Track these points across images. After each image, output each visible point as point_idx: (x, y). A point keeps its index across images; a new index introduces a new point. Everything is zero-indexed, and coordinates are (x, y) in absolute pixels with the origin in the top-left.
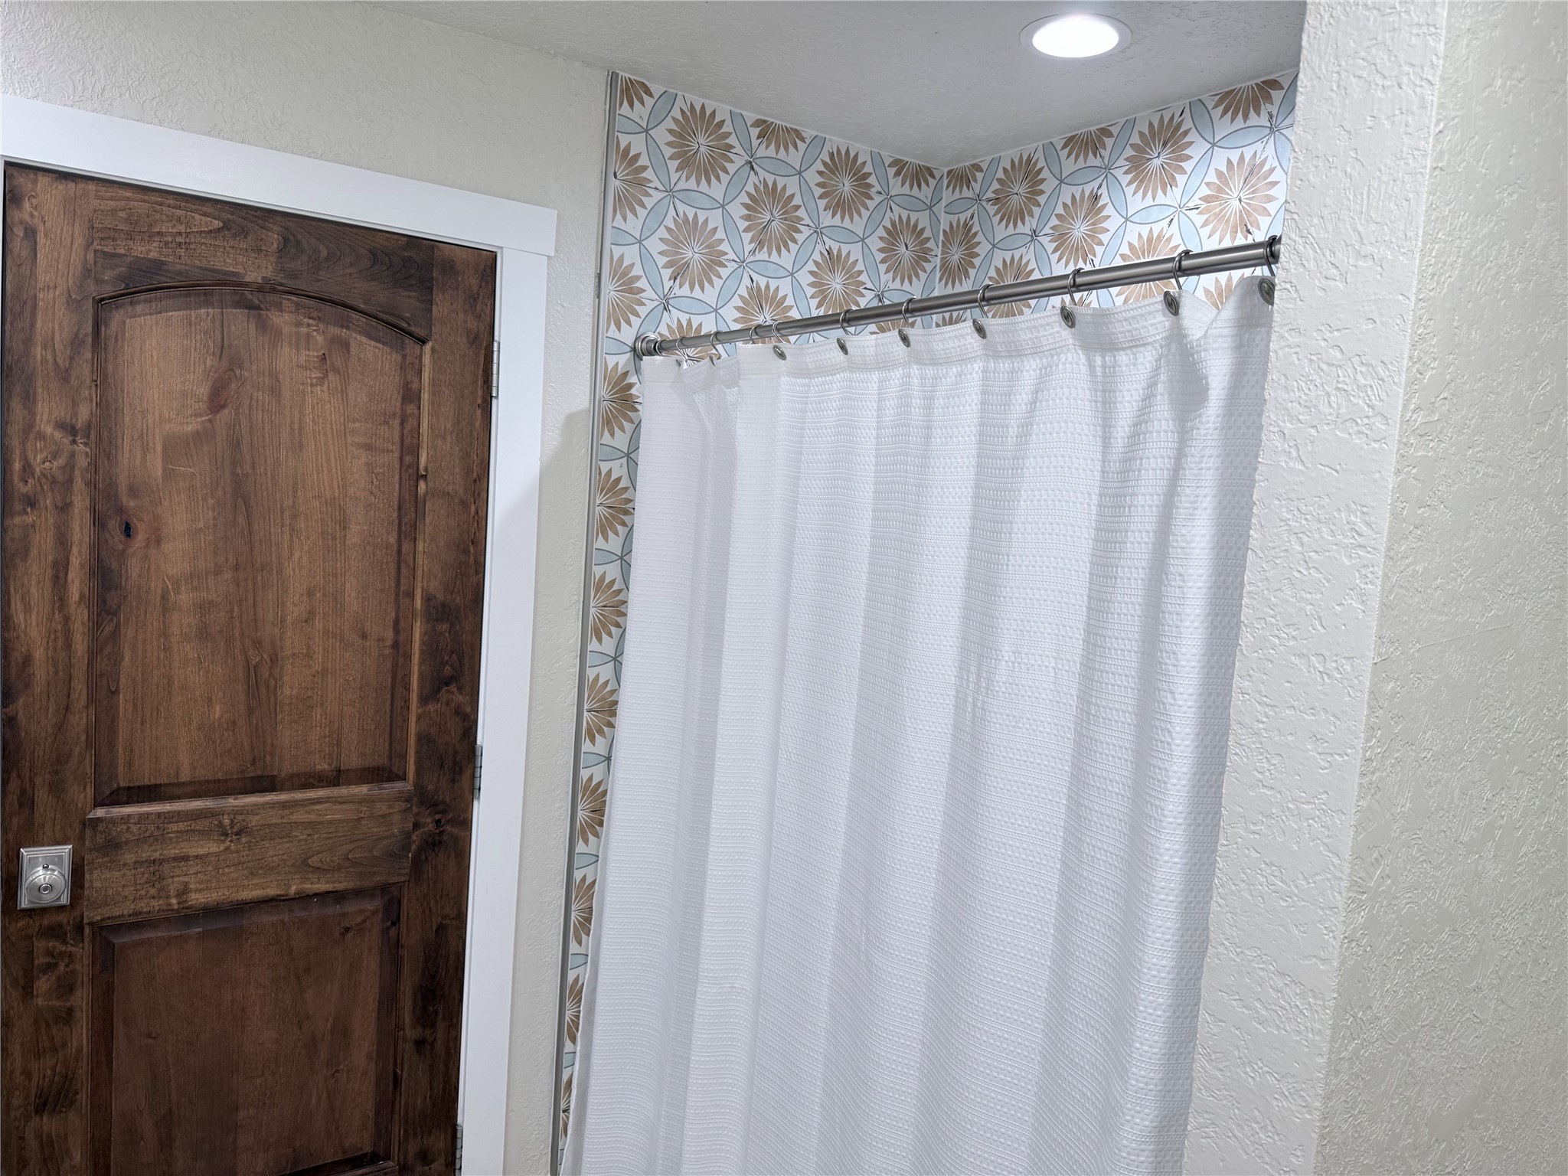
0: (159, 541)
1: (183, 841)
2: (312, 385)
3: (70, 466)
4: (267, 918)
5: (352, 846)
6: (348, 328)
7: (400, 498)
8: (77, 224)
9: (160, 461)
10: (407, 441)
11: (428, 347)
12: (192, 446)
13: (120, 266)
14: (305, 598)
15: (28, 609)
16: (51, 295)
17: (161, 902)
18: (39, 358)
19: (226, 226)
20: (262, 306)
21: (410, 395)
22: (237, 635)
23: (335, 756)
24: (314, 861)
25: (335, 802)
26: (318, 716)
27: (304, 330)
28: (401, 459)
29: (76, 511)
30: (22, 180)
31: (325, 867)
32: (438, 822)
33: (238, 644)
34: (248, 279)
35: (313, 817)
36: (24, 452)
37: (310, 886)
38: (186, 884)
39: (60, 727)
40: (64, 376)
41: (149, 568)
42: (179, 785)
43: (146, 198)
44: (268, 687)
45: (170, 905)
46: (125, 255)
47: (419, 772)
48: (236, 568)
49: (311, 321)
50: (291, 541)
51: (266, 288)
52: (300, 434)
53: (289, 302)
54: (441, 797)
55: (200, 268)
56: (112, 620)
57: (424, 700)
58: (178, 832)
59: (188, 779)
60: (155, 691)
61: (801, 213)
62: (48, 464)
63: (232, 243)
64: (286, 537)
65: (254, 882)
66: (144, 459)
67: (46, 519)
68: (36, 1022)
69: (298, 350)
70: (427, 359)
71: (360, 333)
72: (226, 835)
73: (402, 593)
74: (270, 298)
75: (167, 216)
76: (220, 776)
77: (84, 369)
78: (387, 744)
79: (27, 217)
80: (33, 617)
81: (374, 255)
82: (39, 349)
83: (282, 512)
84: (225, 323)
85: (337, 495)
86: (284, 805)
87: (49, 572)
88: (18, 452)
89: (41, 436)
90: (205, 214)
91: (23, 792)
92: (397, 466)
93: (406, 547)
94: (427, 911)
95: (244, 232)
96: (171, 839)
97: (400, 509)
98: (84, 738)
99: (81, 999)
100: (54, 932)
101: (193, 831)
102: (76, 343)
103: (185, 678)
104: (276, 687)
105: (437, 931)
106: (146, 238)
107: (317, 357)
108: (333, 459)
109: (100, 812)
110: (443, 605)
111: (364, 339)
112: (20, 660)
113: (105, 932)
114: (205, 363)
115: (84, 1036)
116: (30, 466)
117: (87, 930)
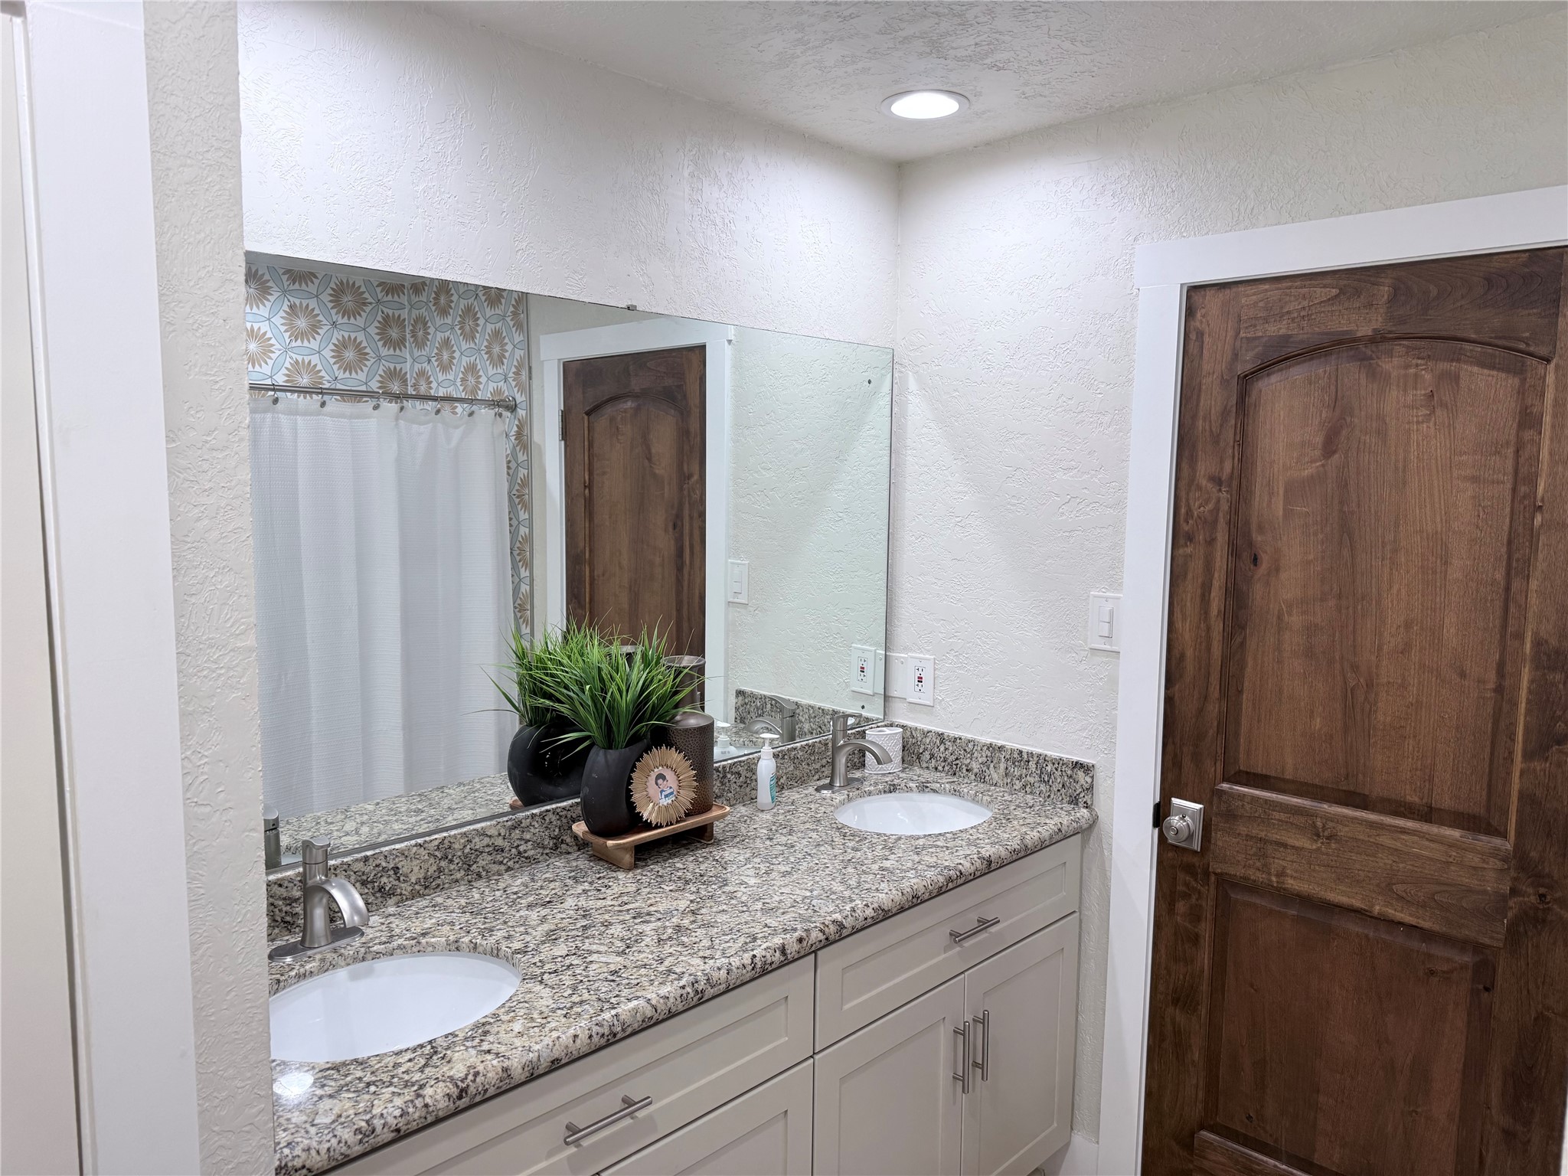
0: (1277, 570)
1: (1283, 830)
2: (1418, 422)
3: (1217, 509)
4: (1354, 927)
5: (1438, 888)
6: (1458, 360)
7: (1510, 533)
8: (1230, 321)
9: (1281, 503)
10: (1524, 470)
11: (1552, 365)
12: (1307, 488)
13: (1258, 346)
14: (1402, 629)
15: (1184, 619)
16: (1211, 379)
17: (1264, 876)
18: (1200, 428)
19: (1342, 292)
20: (1374, 355)
21: (1528, 420)
22: (1337, 657)
23: (1426, 792)
24: (1399, 888)
25: (1423, 837)
26: (1411, 748)
27: (1412, 371)
28: (1514, 490)
29: (1219, 544)
30: (1197, 297)
31: (1409, 899)
32: (1542, 896)
33: (1337, 666)
34: (1359, 334)
35: (1398, 845)
36: (1187, 500)
37: (1393, 912)
38: (1284, 868)
39: (1201, 711)
40: (1216, 439)
41: (1269, 593)
42: (1284, 780)
43: (1280, 285)
44: (1363, 710)
45: (1270, 880)
46: (1262, 337)
47: (1519, 833)
48: (1340, 596)
49: (1419, 361)
50: (1391, 574)
51: (1377, 339)
52: (1404, 471)
53: (1399, 348)
54: (1547, 870)
55: (1319, 334)
56: (1241, 633)
57: (1528, 756)
58: (1279, 820)
59: (1291, 777)
60: (1269, 696)
62: (1202, 508)
63: (1346, 305)
64: (1387, 570)
65: (1340, 887)
66: (1270, 501)
67: (1199, 550)
68: (1175, 934)
69: (1405, 390)
70: (1550, 379)
71: (1471, 364)
72: (1318, 836)
73: (1507, 633)
74: (1383, 347)
75: (1295, 296)
76: (1317, 781)
77: (1229, 435)
78: (1484, 793)
79: (1198, 324)
80: (1188, 624)
81: (1489, 280)
82: (1201, 422)
83: (1383, 547)
84: (1340, 377)
85: (1439, 530)
86: (1372, 825)
87: (1199, 591)
88: (1184, 500)
89: (1199, 488)
90: (1325, 287)
91: (1175, 755)
92: (1509, 498)
93: (1516, 585)
94: (1525, 992)
95: (1358, 293)
96: (1274, 824)
97: (1510, 542)
98: (1215, 724)
99: (1206, 929)
100: (1189, 869)
101: (1292, 823)
102: (1225, 413)
103: (1293, 689)
104: (1370, 710)
105: (1536, 1019)
106: (1278, 319)
107: (1424, 395)
108: (1437, 494)
109: (1225, 786)
110: (1557, 652)
111: (1476, 369)
112: (1178, 656)
113: (1225, 883)
114: (1321, 416)
115: (1206, 961)
116: (1190, 511)
117: (1213, 878)
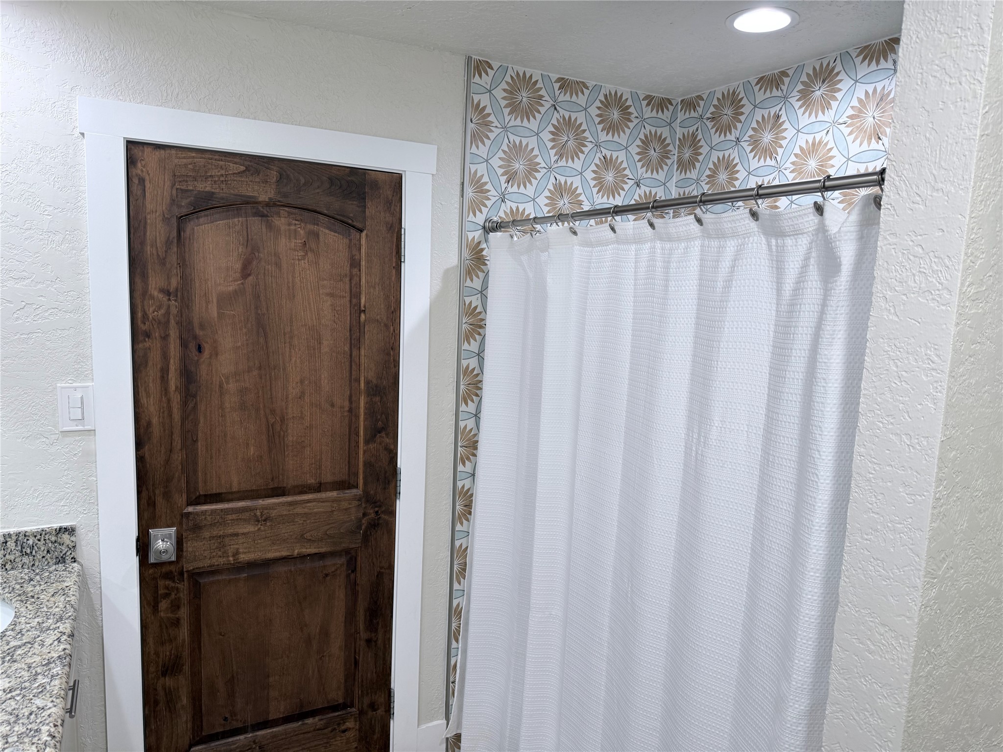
0: (217, 355)
1: (235, 525)
2: (299, 260)
3: (168, 313)
4: (282, 569)
5: (328, 527)
6: (318, 225)
7: (350, 326)
8: (166, 174)
9: (215, 308)
10: (354, 290)
11: (364, 234)
12: (233, 299)
13: (190, 197)
14: (299, 384)
15: (148, 396)
16: (154, 216)
17: (224, 559)
18: (149, 252)
19: (247, 169)
20: (269, 214)
21: (355, 263)
22: (262, 406)
23: (318, 476)
24: (308, 536)
25: (319, 501)
26: (308, 452)
27: (293, 227)
28: (350, 301)
29: (172, 339)
30: (136, 151)
31: (313, 539)
32: (377, 512)
33: (262, 412)
34: (260, 199)
35: (306, 510)
36: (143, 306)
37: (305, 550)
38: (238, 549)
39: (168, 461)
40: (163, 262)
41: (212, 370)
42: (232, 493)
43: (203, 156)
44: (279, 436)
45: (229, 561)
46: (193, 190)
47: (365, 484)
48: (260, 368)
49: (297, 222)
50: (290, 352)
51: (270, 204)
52: (293, 289)
53: (284, 211)
54: (378, 498)
55: (234, 195)
56: (193, 400)
57: (367, 442)
58: (232, 520)
59: (237, 490)
60: (217, 440)
61: (587, 134)
62: (156, 313)
63: (251, 178)
64: (287, 350)
65: (274, 548)
66: (207, 307)
67: (156, 344)
68: (161, 626)
69: (290, 239)
70: (363, 241)
71: (325, 228)
72: (258, 521)
73: (353, 380)
74: (274, 209)
75: (215, 166)
76: (254, 488)
77: (173, 258)
78: (347, 467)
79: (139, 172)
80: (151, 400)
81: (331, 181)
82: (149, 247)
83: (284, 335)
84: (249, 226)
85: (315, 324)
86: (290, 504)
87: (159, 374)
88: (140, 307)
89: (152, 297)
90: (236, 163)
91: (150, 498)
92: (349, 306)
93: (354, 353)
94: (372, 564)
95: (258, 172)
96: (228, 524)
97: (350, 330)
98: (180, 467)
99: (184, 613)
100: (168, 576)
101: (240, 519)
102: (168, 243)
103: (234, 432)
104: (284, 436)
105: (377, 576)
106: (204, 179)
107: (301, 243)
108: (312, 304)
109: (190, 509)
110: (376, 386)
111: (327, 231)
112: (145, 424)
113: (195, 576)
114: (238, 250)
115: (186, 634)
116: (146, 314)
117: (186, 575)
